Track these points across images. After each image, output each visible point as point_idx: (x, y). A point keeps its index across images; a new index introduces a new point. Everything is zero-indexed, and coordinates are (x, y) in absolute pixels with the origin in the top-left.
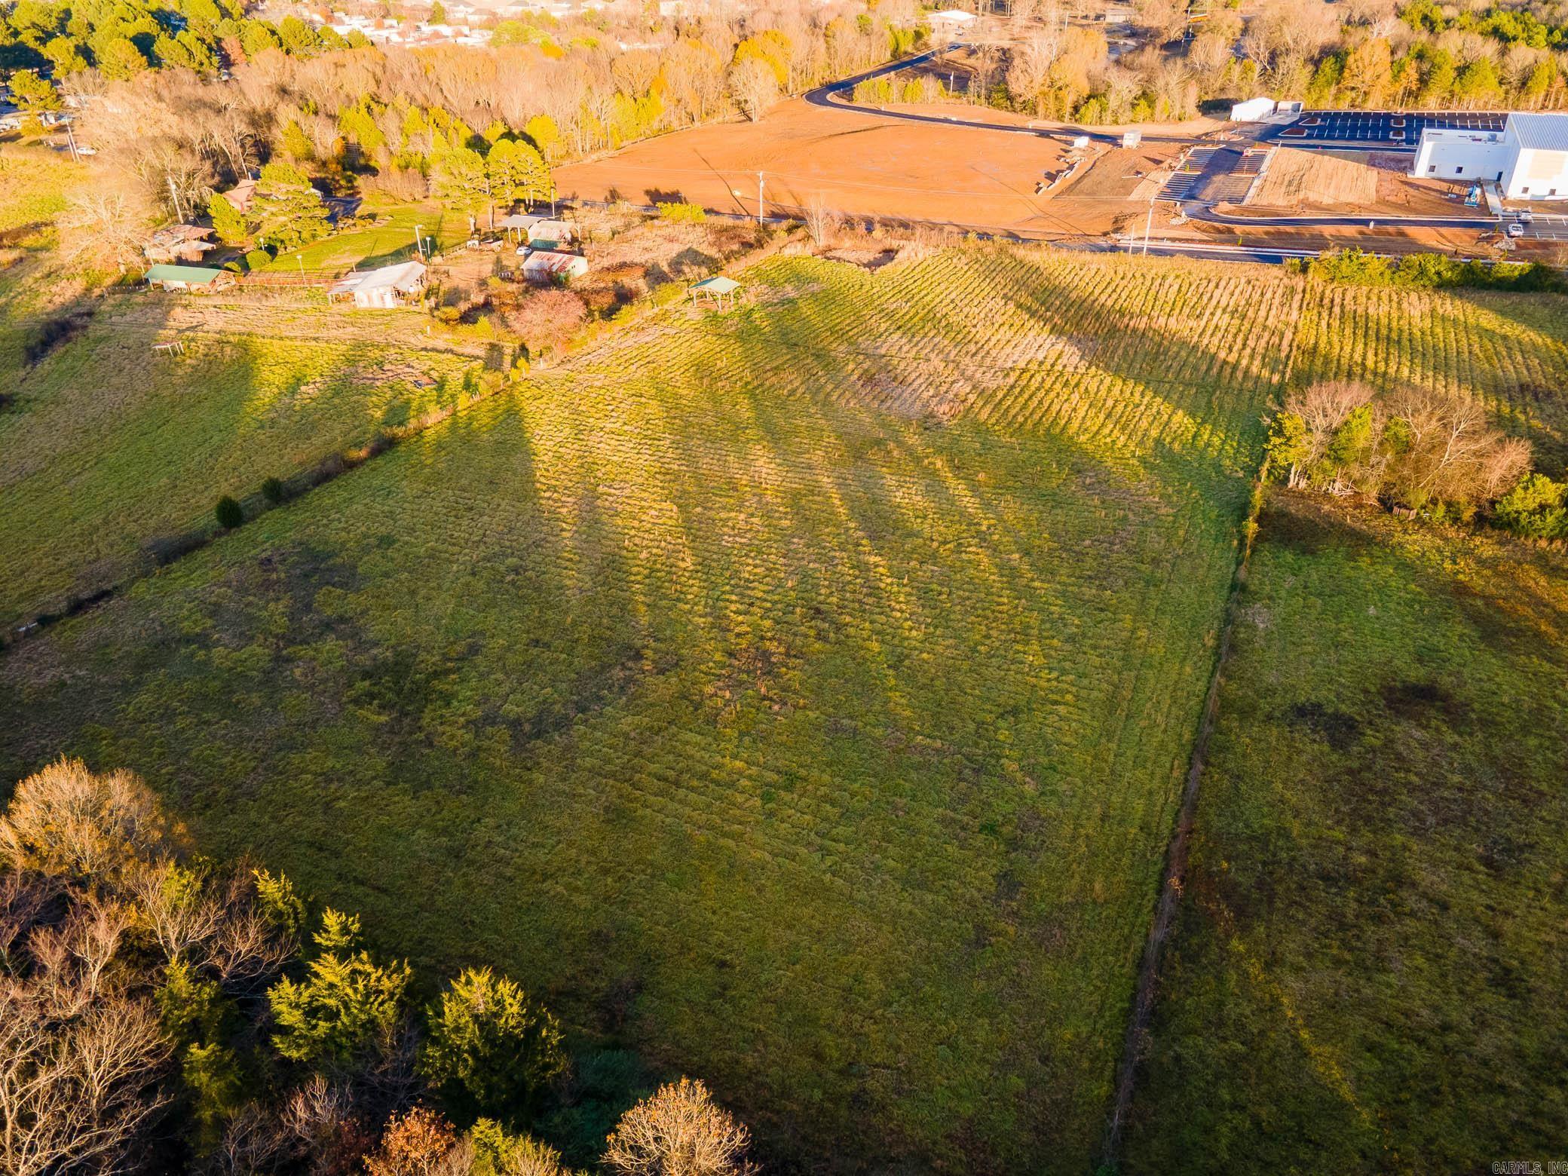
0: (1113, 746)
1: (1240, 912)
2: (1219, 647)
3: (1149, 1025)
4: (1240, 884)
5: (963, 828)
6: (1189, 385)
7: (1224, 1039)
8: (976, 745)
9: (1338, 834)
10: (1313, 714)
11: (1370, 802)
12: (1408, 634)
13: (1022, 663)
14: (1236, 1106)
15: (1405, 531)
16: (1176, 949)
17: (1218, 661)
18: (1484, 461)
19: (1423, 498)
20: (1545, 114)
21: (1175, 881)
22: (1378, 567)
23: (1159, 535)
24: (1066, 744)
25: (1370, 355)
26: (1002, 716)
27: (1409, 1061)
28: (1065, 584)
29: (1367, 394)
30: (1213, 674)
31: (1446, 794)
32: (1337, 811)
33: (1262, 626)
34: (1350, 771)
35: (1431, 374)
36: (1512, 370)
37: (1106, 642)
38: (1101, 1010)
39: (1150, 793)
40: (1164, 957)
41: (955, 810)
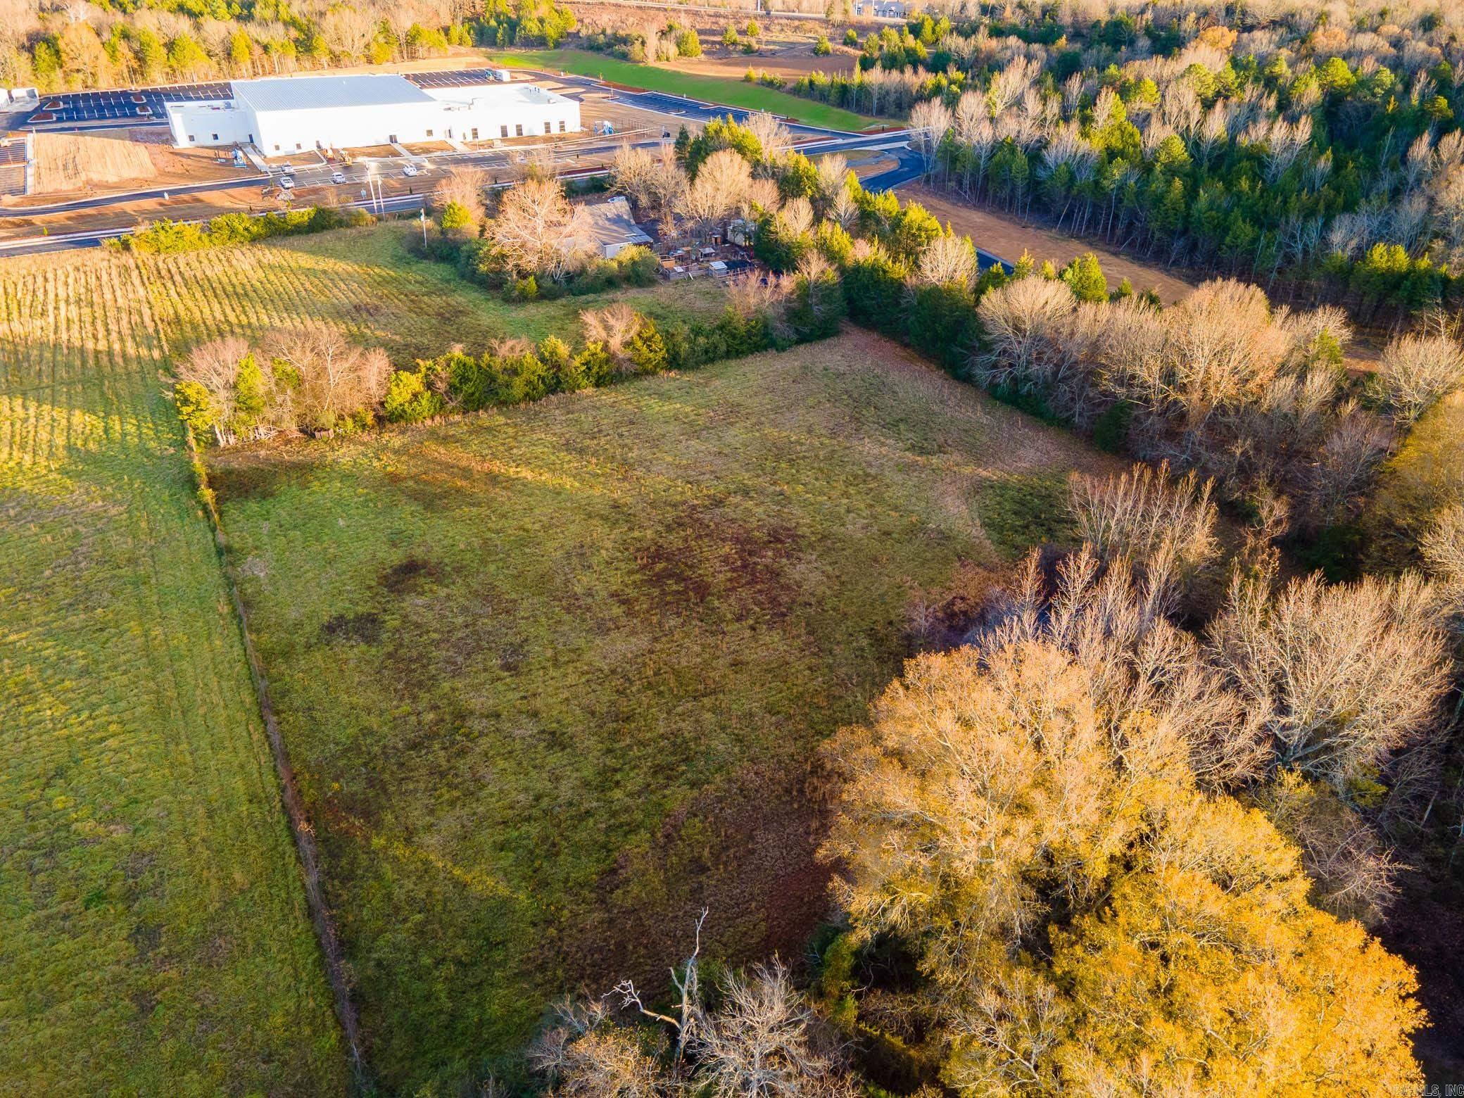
0: (184, 746)
1: (366, 815)
2: (234, 610)
3: (342, 955)
4: (355, 794)
5: (65, 917)
6: (70, 384)
7: (405, 920)
8: (34, 829)
9: (406, 707)
10: (340, 626)
11: (414, 671)
12: (375, 529)
13: (40, 722)
14: (439, 962)
15: (333, 449)
16: (333, 879)
17: (241, 621)
18: (360, 373)
19: (332, 419)
20: (259, 80)
21: (303, 826)
22: (327, 486)
23: (122, 535)
24: (134, 772)
25: (228, 310)
26: (48, 785)
27: (528, 838)
28: (45, 624)
29: (243, 346)
30: (242, 636)
31: (460, 635)
32: (395, 690)
33: (262, 575)
34: (389, 656)
35: (285, 315)
36: (343, 296)
37: (123, 658)
38: (296, 977)
39: (242, 767)
40: (326, 892)
41: (45, 906)
